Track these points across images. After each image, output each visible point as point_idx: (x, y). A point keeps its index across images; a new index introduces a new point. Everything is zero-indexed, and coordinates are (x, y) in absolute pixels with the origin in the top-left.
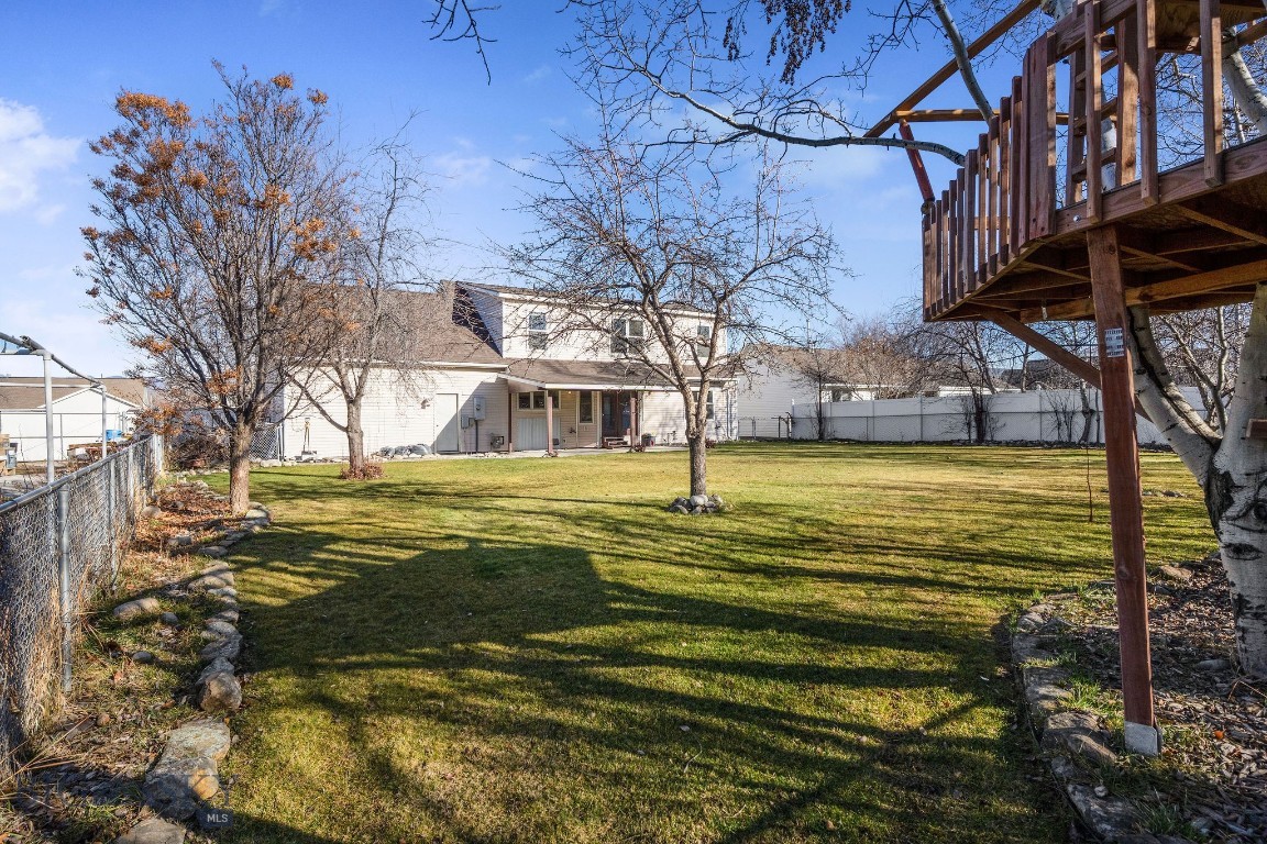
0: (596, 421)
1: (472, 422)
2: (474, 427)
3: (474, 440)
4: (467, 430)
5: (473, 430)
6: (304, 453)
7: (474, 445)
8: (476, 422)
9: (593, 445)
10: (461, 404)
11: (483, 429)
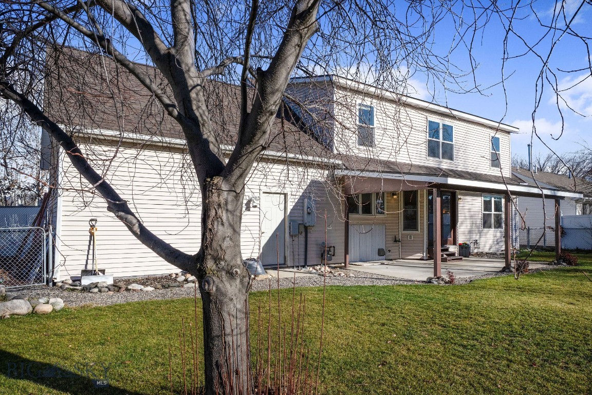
0: (422, 229)
1: (302, 229)
2: (303, 234)
3: (302, 253)
4: (296, 239)
5: (302, 238)
6: (86, 272)
7: (302, 257)
8: (306, 228)
9: (419, 256)
10: (290, 206)
11: (312, 236)
